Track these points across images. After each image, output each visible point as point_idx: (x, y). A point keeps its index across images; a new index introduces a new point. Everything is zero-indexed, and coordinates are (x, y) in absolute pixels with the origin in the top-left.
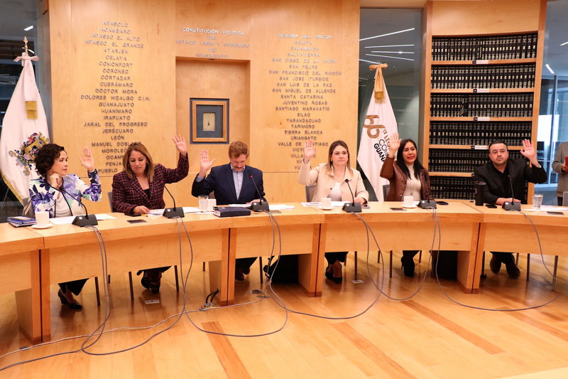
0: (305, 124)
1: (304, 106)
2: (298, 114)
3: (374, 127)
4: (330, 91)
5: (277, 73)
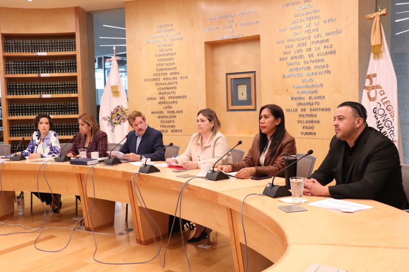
0: (308, 90)
1: (308, 71)
2: (303, 81)
4: (331, 53)
5: (283, 42)
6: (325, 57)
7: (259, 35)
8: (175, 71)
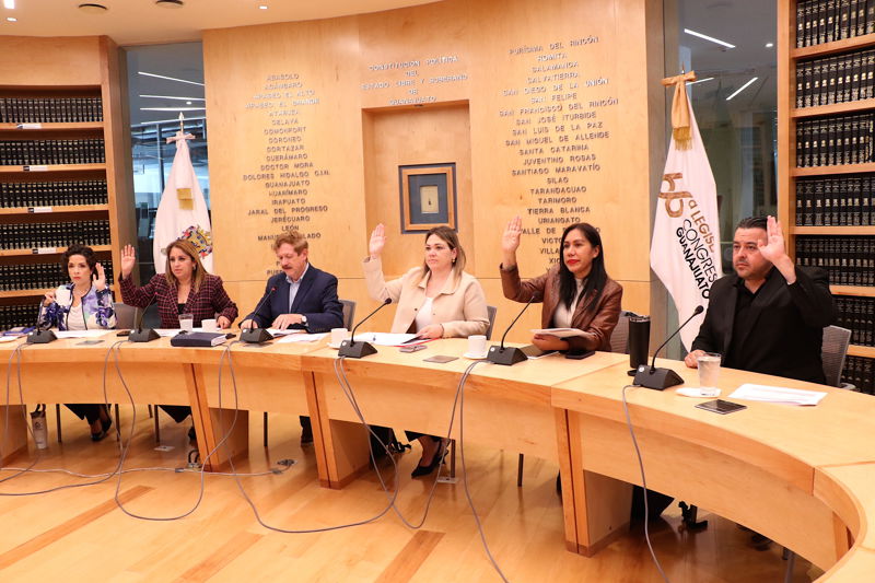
0: (560, 196)
1: (558, 165)
2: (549, 181)
3: (676, 196)
4: (600, 135)
5: (512, 113)
6: (590, 143)
7: (468, 101)
8: (304, 161)
